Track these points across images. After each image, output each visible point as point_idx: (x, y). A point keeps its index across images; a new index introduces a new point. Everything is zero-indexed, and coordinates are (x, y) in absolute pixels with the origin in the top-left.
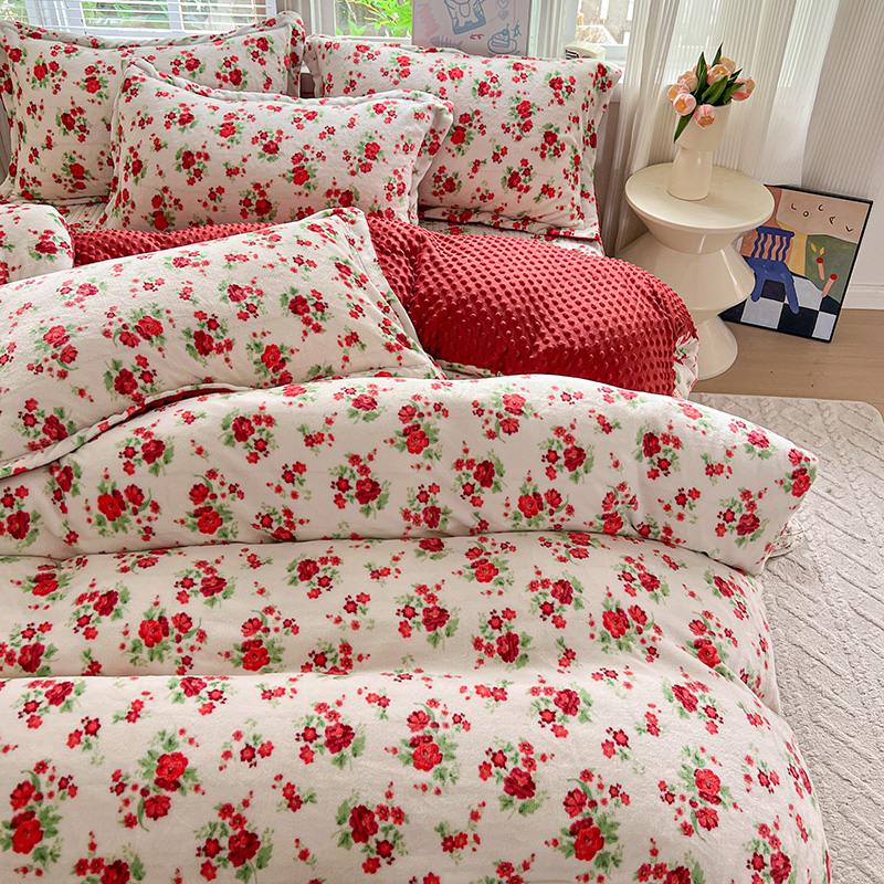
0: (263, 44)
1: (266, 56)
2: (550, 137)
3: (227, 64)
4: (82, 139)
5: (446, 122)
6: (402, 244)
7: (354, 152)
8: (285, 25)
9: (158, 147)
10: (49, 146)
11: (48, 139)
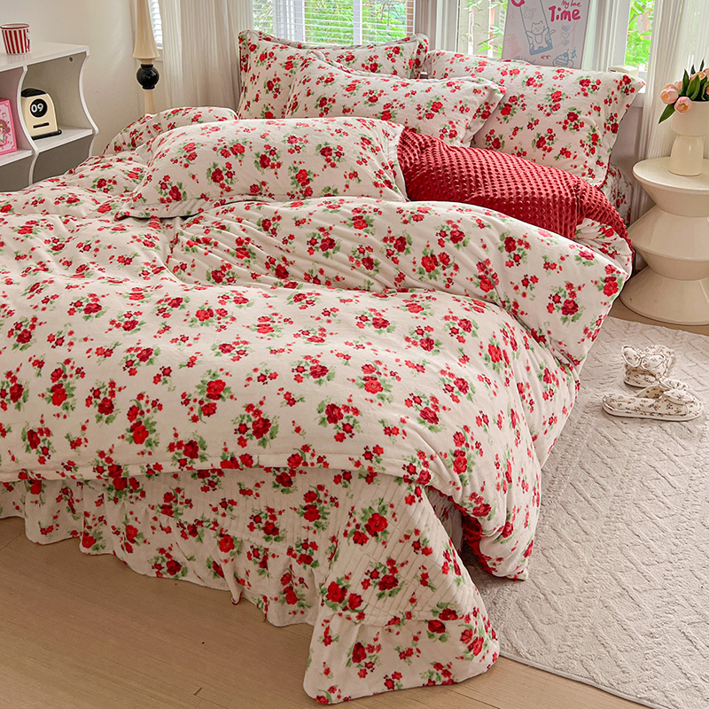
0: (397, 50)
1: (397, 57)
2: (573, 116)
3: (371, 59)
4: (275, 96)
5: (496, 98)
6: (420, 143)
7: (424, 106)
8: (415, 41)
9: (309, 94)
10: (257, 100)
11: (257, 95)
